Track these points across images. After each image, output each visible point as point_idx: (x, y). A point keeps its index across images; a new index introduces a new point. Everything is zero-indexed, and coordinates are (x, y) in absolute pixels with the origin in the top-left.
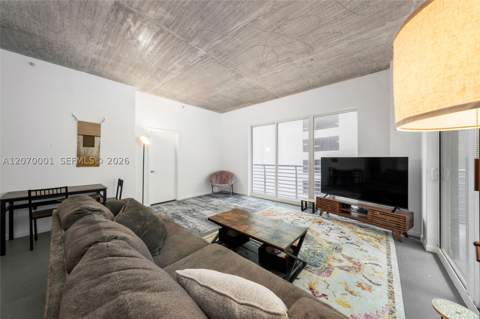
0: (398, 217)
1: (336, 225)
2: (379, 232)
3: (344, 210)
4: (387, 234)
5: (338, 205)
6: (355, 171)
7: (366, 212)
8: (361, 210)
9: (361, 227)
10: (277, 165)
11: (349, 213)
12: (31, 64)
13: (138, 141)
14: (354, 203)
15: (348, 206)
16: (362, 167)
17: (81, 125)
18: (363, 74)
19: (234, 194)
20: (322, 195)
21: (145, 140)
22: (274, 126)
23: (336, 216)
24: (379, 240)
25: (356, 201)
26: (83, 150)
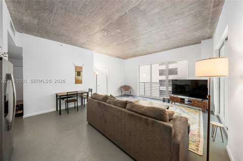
0: (204, 103)
1: (179, 107)
2: (196, 109)
3: (182, 101)
4: (200, 110)
5: (179, 99)
6: (186, 85)
7: (191, 102)
8: (189, 101)
9: (189, 108)
10: (151, 83)
11: (184, 102)
12: (62, 45)
13: (94, 73)
14: (186, 98)
15: (184, 99)
16: (190, 84)
17: (76, 67)
18: (190, 45)
19: (131, 96)
20: (173, 95)
21: (97, 73)
22: (149, 66)
23: (178, 104)
24: (196, 112)
25: (187, 97)
26: (77, 77)
